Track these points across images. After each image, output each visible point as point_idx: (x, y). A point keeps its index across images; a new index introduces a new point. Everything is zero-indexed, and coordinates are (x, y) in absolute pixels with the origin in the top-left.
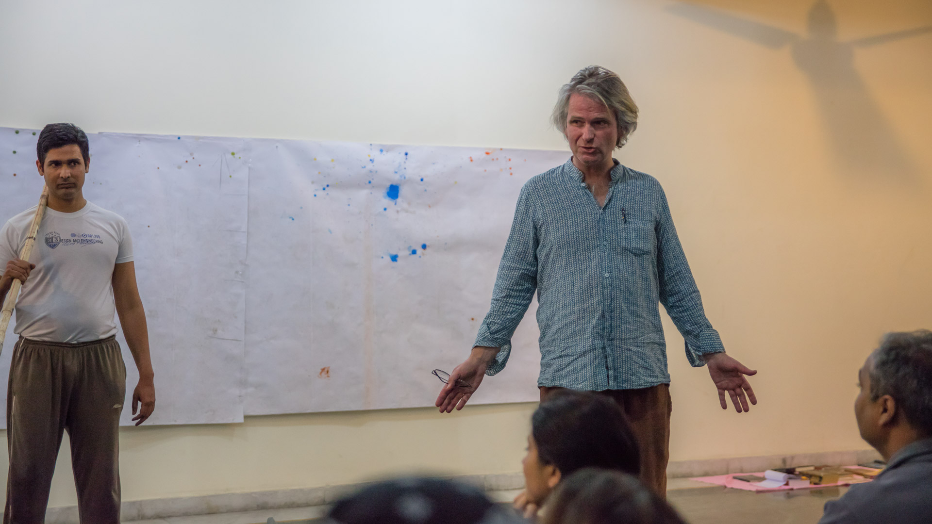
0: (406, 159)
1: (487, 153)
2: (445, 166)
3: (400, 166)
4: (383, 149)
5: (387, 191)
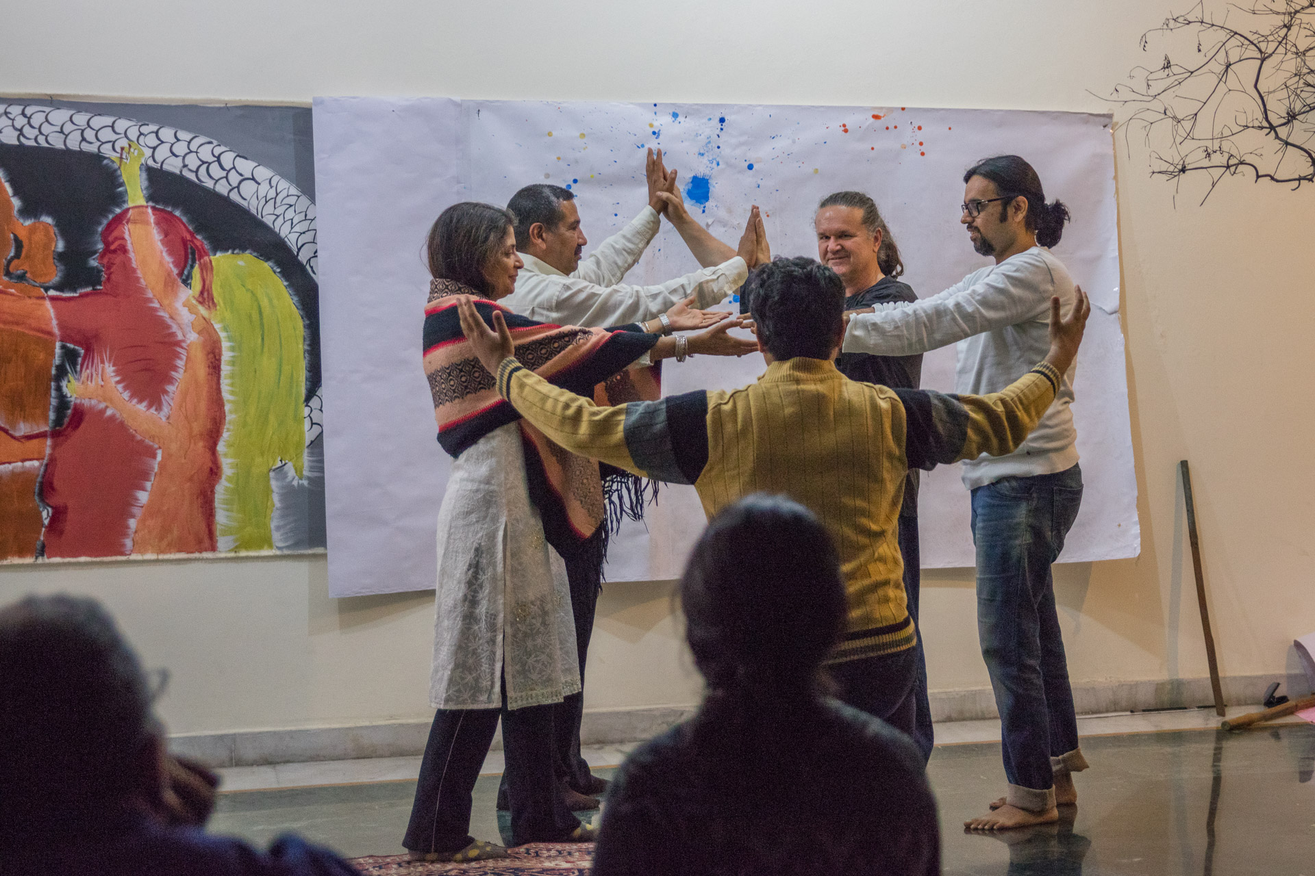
0: (722, 129)
1: (876, 117)
2: (794, 142)
3: (709, 142)
4: (676, 111)
5: (687, 188)
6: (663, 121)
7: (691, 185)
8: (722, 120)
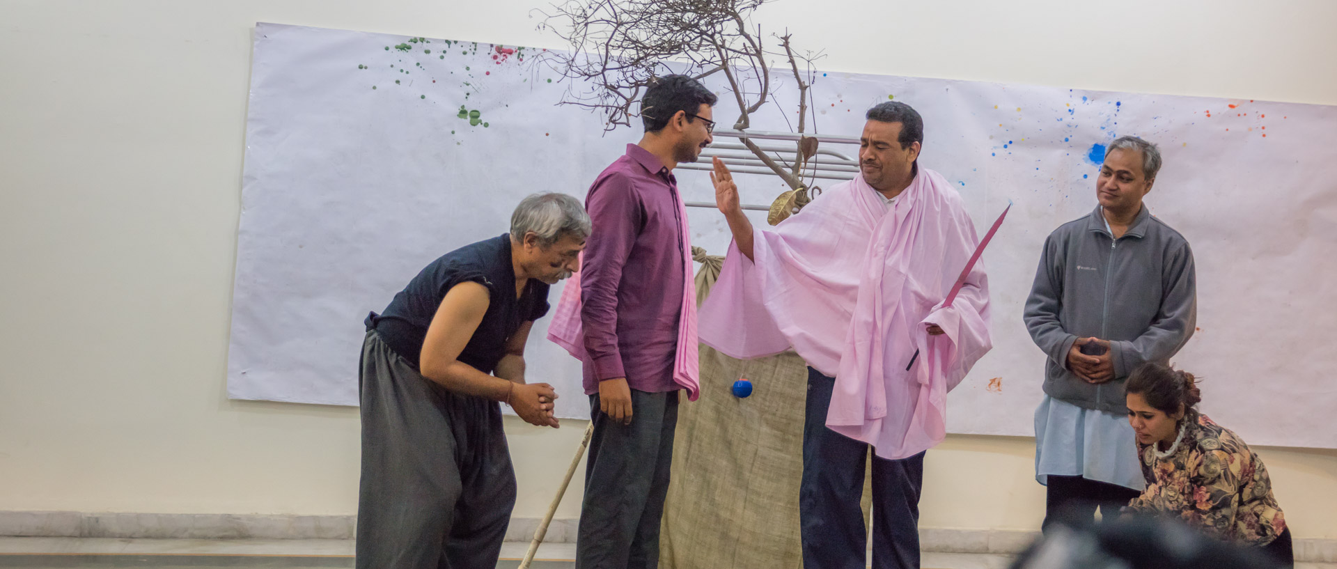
0: (1118, 110)
1: (1231, 106)
2: (1170, 122)
3: (1109, 119)
4: (1086, 96)
5: (1089, 152)
6: (1076, 103)
7: (1092, 151)
8: (1118, 104)
